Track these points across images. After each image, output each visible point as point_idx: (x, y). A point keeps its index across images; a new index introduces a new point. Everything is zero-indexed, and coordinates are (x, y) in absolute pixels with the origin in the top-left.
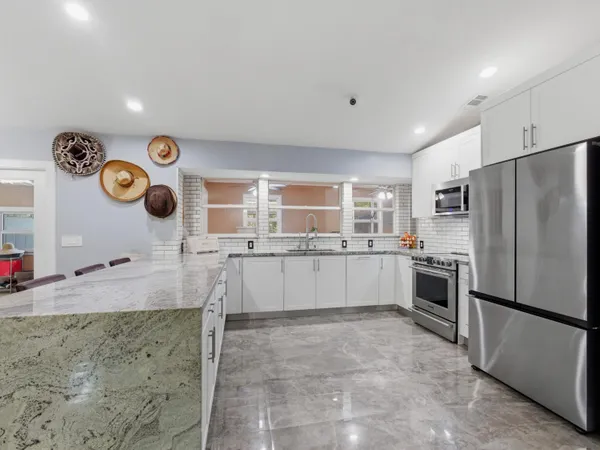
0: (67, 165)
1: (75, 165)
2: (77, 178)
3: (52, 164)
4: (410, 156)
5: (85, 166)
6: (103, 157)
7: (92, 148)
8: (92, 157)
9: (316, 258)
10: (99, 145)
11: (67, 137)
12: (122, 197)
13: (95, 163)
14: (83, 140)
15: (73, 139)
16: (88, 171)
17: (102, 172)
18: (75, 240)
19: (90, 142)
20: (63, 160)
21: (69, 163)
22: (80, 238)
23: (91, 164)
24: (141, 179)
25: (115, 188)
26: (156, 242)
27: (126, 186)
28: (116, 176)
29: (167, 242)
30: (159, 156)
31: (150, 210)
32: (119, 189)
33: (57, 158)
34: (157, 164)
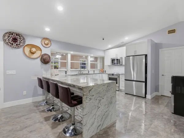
0: (10, 44)
1: (12, 44)
2: (13, 49)
3: (2, 43)
4: (104, 51)
5: (17, 45)
6: (24, 42)
7: (20, 39)
8: (20, 42)
9: (87, 75)
10: (23, 38)
11: (11, 33)
12: (32, 57)
13: (21, 44)
14: (17, 35)
15: (12, 34)
16: (18, 46)
17: (24, 48)
18: (13, 72)
19: (19, 36)
20: (7, 41)
21: (10, 43)
22: (15, 71)
23: (19, 44)
24: (38, 51)
25: (29, 53)
26: (44, 72)
27: (33, 53)
28: (29, 49)
29: (47, 72)
30: (45, 44)
31: (43, 62)
32: (30, 54)
33: (5, 40)
34: (44, 47)
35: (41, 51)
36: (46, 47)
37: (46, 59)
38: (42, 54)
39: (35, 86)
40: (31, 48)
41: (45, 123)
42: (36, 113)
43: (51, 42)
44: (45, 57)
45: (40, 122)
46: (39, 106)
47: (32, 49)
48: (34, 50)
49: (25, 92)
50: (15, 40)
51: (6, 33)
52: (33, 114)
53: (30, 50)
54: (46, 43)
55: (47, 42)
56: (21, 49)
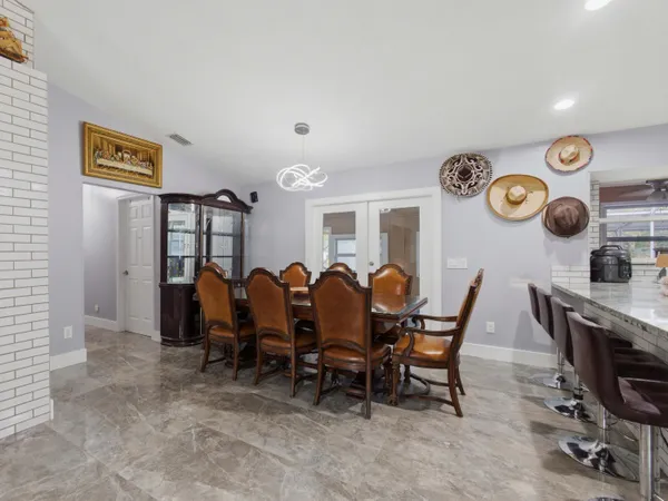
0: (453, 188)
1: (460, 187)
2: (462, 200)
3: (438, 188)
5: (470, 186)
6: (490, 174)
7: (477, 167)
8: (478, 176)
10: (486, 162)
11: (455, 160)
12: (511, 216)
13: (481, 182)
14: (469, 160)
15: (459, 161)
16: (473, 190)
17: (488, 190)
18: (461, 263)
19: (475, 160)
20: (449, 184)
21: (454, 185)
22: (465, 260)
23: (476, 184)
24: (535, 192)
25: (503, 205)
26: (556, 267)
27: (516, 203)
28: (504, 193)
29: (574, 268)
30: (562, 161)
31: (553, 229)
32: (508, 207)
33: (443, 182)
34: (559, 172)
35: (546, 188)
36: (568, 173)
37: (564, 218)
38: (549, 201)
39: (524, 314)
40: (509, 189)
41: (528, 435)
42: (513, 396)
43: (593, 146)
44: (559, 211)
45: (510, 423)
46: (530, 382)
47: (513, 190)
48: (518, 191)
49: (493, 323)
50: (465, 174)
51: (445, 164)
52: (501, 395)
53: (507, 195)
54: (564, 156)
55: (569, 150)
56: (481, 197)
